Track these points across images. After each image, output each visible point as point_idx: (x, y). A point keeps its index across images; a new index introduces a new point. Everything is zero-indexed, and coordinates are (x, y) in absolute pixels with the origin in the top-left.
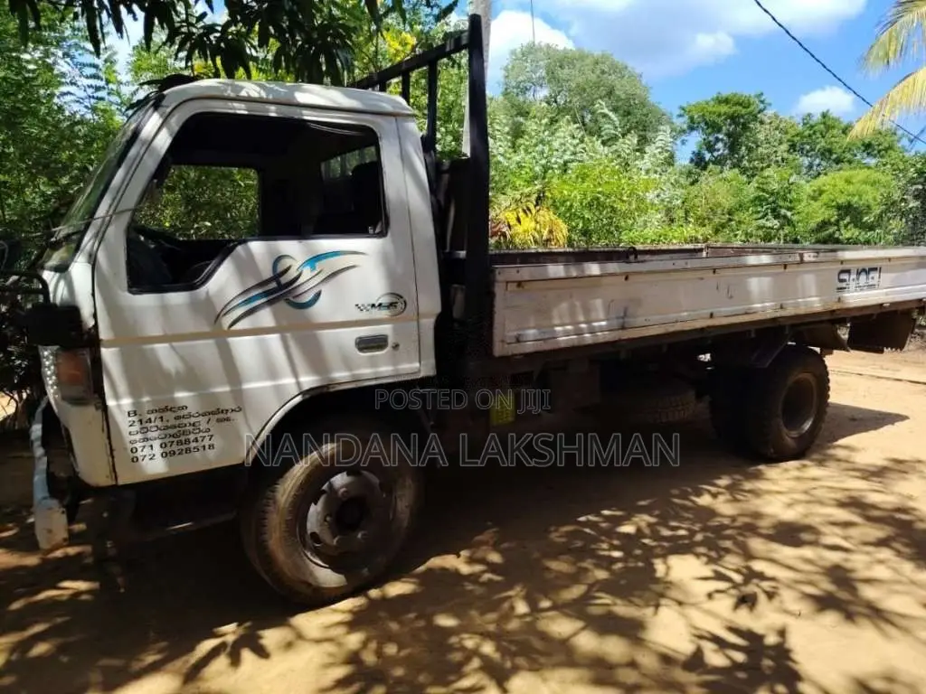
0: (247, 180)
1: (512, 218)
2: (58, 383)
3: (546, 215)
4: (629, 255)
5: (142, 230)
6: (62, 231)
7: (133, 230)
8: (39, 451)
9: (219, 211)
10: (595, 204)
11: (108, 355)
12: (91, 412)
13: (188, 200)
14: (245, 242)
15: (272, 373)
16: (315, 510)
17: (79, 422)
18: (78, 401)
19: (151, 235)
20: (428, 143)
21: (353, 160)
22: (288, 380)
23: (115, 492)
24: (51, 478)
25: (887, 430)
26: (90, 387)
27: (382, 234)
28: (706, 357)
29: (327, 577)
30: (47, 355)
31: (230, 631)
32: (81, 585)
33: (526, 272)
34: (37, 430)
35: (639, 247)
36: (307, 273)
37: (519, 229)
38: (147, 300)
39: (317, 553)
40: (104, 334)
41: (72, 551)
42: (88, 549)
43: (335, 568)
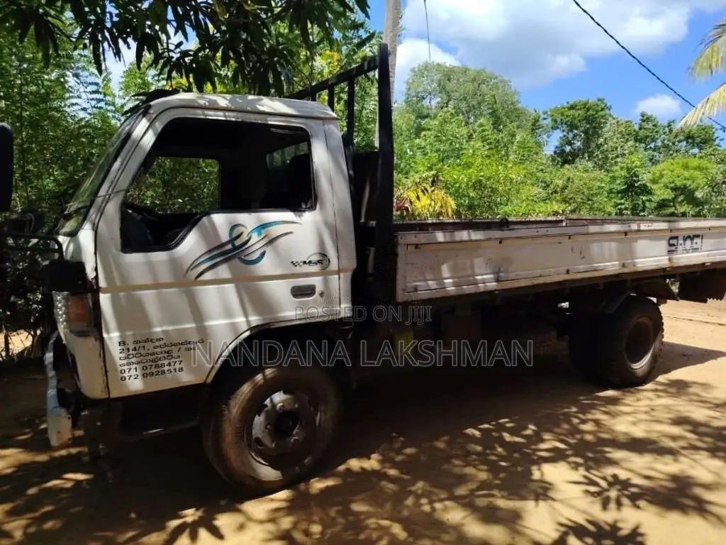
0: (210, 167)
1: (413, 196)
2: (68, 320)
3: (440, 194)
4: (504, 224)
5: (132, 206)
6: (73, 206)
7: (125, 205)
8: (51, 373)
9: (188, 191)
10: (478, 185)
11: (104, 299)
12: (91, 342)
13: (166, 184)
14: (208, 214)
15: (228, 313)
16: (259, 420)
17: (82, 350)
18: (82, 334)
19: (137, 209)
20: (347, 140)
21: (290, 152)
22: (241, 320)
23: (108, 404)
24: (61, 394)
25: (710, 364)
26: (92, 324)
27: (312, 208)
28: (566, 305)
29: (268, 473)
30: (59, 299)
31: (191, 515)
32: (80, 477)
33: (422, 237)
34: (49, 356)
35: (511, 219)
36: (255, 238)
37: (418, 205)
38: (135, 258)
39: (260, 454)
40: (102, 283)
41: (74, 451)
42: (85, 449)
43: (274, 466)
